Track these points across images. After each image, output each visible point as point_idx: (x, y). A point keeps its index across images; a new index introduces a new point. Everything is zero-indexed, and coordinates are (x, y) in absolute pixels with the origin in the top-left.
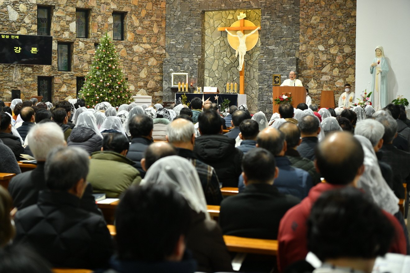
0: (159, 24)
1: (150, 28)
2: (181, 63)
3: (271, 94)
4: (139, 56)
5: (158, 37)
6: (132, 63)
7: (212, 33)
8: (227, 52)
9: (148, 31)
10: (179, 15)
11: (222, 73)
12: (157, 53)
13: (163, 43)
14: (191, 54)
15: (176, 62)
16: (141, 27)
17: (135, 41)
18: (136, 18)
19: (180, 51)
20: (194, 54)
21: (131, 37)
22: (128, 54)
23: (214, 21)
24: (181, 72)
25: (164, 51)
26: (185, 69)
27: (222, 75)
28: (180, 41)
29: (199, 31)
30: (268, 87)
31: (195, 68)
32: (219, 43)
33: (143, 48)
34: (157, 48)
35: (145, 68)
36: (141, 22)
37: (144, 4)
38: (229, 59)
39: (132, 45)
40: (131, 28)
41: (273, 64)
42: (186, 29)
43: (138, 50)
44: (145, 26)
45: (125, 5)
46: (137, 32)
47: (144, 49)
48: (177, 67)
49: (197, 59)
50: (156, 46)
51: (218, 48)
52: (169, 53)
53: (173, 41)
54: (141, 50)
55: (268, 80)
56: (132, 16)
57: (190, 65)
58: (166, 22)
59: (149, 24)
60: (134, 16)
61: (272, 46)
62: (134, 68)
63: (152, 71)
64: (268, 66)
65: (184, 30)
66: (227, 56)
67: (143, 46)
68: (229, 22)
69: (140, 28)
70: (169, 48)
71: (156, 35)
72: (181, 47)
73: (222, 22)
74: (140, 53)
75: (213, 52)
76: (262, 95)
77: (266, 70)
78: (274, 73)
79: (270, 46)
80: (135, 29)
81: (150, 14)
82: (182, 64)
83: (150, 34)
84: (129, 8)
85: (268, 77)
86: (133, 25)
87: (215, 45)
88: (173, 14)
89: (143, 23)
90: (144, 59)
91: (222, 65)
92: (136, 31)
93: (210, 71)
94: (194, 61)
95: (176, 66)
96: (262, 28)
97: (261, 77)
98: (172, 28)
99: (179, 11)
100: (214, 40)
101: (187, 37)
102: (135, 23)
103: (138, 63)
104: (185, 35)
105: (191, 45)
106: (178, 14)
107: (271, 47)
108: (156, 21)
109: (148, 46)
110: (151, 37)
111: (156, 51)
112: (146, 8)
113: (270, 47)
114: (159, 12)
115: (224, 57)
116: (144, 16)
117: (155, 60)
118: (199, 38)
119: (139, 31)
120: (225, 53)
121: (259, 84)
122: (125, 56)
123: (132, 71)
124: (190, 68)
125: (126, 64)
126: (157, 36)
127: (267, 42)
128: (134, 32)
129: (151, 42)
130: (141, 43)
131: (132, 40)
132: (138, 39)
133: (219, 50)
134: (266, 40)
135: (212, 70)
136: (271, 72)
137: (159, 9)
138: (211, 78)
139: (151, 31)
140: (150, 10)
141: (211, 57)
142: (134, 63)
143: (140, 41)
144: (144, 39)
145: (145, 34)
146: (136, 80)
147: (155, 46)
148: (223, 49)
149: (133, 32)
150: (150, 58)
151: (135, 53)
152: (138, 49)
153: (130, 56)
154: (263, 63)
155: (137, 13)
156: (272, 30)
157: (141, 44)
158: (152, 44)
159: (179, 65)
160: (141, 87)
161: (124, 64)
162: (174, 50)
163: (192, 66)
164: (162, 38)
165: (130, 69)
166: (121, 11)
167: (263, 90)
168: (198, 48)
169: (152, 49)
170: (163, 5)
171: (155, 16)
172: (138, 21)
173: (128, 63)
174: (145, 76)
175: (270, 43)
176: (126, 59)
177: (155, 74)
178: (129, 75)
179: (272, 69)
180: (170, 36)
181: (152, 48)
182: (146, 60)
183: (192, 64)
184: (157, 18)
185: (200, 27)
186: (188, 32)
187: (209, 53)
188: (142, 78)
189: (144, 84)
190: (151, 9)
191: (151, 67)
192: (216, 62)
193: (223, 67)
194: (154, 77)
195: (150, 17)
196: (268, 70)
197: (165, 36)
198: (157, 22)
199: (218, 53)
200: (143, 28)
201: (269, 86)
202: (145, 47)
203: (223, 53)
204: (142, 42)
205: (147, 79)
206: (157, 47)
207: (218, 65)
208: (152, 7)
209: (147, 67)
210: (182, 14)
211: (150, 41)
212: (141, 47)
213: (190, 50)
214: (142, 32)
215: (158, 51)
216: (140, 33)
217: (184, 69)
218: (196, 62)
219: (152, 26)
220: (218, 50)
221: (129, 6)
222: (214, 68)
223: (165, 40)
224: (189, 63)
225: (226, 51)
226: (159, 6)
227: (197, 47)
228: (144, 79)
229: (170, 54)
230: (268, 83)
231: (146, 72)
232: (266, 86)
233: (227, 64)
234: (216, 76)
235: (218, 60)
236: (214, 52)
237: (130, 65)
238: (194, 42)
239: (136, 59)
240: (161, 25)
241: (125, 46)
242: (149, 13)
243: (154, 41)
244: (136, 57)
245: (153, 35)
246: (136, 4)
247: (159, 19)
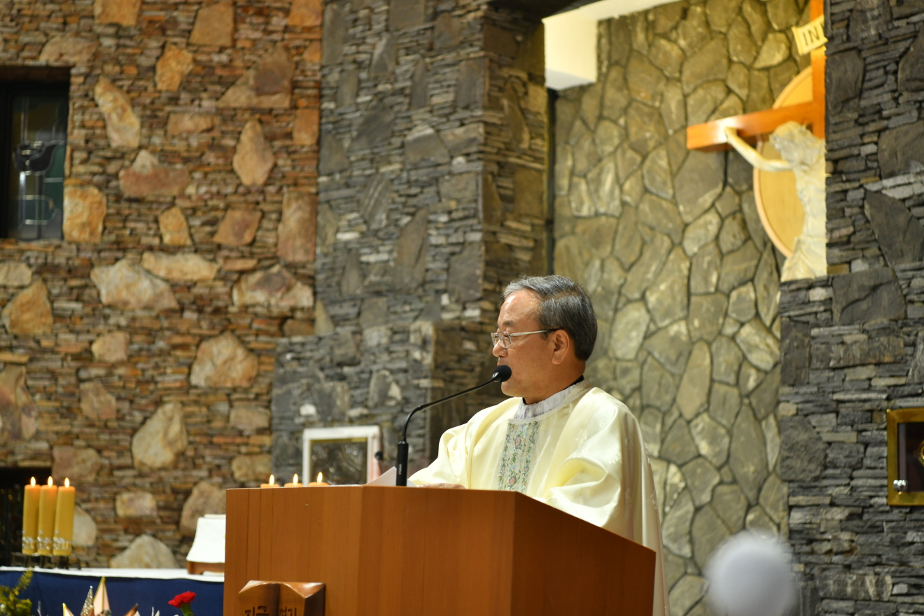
0: (276, 127)
1: (211, 158)
2: (353, 363)
3: (880, 584)
4: (131, 329)
5: (266, 207)
6: (83, 374)
7: (673, 175)
8: (760, 288)
9: (197, 175)
10: (381, 56)
11: (730, 433)
12: (259, 310)
13: (299, 242)
14: (430, 298)
15: (328, 359)
16: (153, 152)
17: (113, 237)
18: (122, 100)
19: (379, 284)
20: (445, 299)
21: (84, 218)
22: (58, 316)
23: (686, 96)
24: (352, 422)
25: (303, 296)
26: (370, 403)
27: (734, 445)
28: (381, 217)
29: (472, 141)
30: (851, 517)
31: (417, 387)
32: (713, 229)
33: (159, 282)
34: (258, 275)
35: (168, 408)
36: (154, 119)
37: (182, 16)
38: (769, 330)
39: (92, 266)
40: (84, 162)
41: (886, 321)
42: (411, 137)
43: (124, 295)
44: (180, 146)
45: (57, 29)
46: (126, 185)
47: (162, 286)
48: (333, 389)
49: (427, 328)
50: (250, 263)
51: (710, 263)
52: (333, 303)
53: (351, 227)
54: (145, 289)
55: (854, 461)
56: (99, 89)
57: (392, 372)
58: (321, 111)
59: (209, 130)
60: (106, 90)
61: (906, 173)
62: (97, 403)
63: (218, 424)
64: (848, 339)
65: (403, 146)
66: (757, 315)
67: (162, 265)
68: (765, 84)
69: (145, 160)
70: (330, 273)
71: (251, 198)
72: (384, 257)
73: (729, 91)
74: (140, 313)
75: (681, 297)
76: (815, 590)
77: (837, 376)
78: (893, 393)
79: (892, 175)
80: (112, 168)
81: (219, 72)
82: (357, 369)
83: (214, 189)
84: (79, 47)
85: (853, 437)
86: (102, 142)
87: (691, 248)
88: (350, 58)
89: (170, 127)
90: (161, 344)
91: (732, 379)
92: (116, 176)
93: (669, 421)
94: (413, 339)
95: (328, 386)
96: (837, 42)
97: (803, 437)
98: (346, 144)
99: (379, 34)
100: (688, 218)
101: (414, 191)
102: (118, 130)
103: (121, 371)
104: (405, 175)
105: (434, 240)
106: (378, 50)
107: (900, 179)
108: (253, 110)
109: (195, 267)
110: (215, 208)
111: (252, 295)
112: (196, 37)
113: (896, 188)
114: (281, 57)
115: (742, 324)
116: (175, 85)
117: (240, 353)
118: (472, 186)
119: (138, 178)
120: (748, 292)
121: (793, 500)
122: (39, 331)
123: (79, 421)
124: (395, 391)
125: (46, 383)
126: (258, 203)
127: (871, 149)
128: (106, 183)
129: (217, 239)
130: (151, 248)
131: (92, 233)
132: (131, 225)
133: (714, 279)
134: (859, 130)
135: (676, 414)
136: (870, 389)
137: (275, 37)
138: (673, 469)
139: (219, 177)
140: (222, 50)
141: (674, 329)
142: (94, 372)
143: (145, 241)
144: (172, 227)
145: (175, 191)
146: (103, 479)
147: (240, 265)
148: (735, 268)
149: (99, 187)
150: (203, 338)
151: (107, 311)
152: (128, 287)
153: (72, 331)
154: (811, 319)
155: (133, 71)
156: (902, 47)
157: (146, 255)
158: (225, 253)
159: (342, 378)
160: (135, 527)
161: (30, 383)
162: (352, 283)
163: (401, 376)
164: (294, 215)
165: (68, 413)
166: (30, 63)
167: (816, 546)
168: (466, 253)
169: (221, 288)
170: (304, 11)
171: (251, 82)
172: (133, 120)
173: (54, 376)
174: (166, 456)
175: (894, 154)
176: (45, 351)
177: (238, 440)
178: (57, 452)
179: (878, 364)
180: (334, 194)
181: (222, 276)
182: (179, 353)
183: (403, 365)
184: (259, 91)
185: (479, 113)
186: (418, 158)
187: (659, 301)
188: (146, 470)
189: (159, 508)
190: (226, 41)
191: (211, 398)
192: (701, 358)
193: (735, 392)
194: (230, 460)
195: (218, 88)
196: (851, 374)
197: (315, 203)
198: (264, 115)
199: (709, 299)
200: (166, 156)
201: (859, 514)
202: (176, 275)
203: (734, 295)
204: (156, 241)
205: (179, 473)
206: (252, 271)
207: (712, 381)
208: (229, 29)
209: (184, 398)
210: (393, 51)
211: (212, 234)
212: (148, 272)
213: (430, 276)
214: (155, 179)
215: (260, 296)
216: (145, 191)
217: (364, 404)
218: (424, 344)
219: (229, 142)
220: (706, 280)
221: (77, 34)
222: (691, 399)
223: (312, 229)
224: (385, 357)
225: (752, 280)
226: (278, 21)
227: (457, 249)
228: (163, 474)
229: (336, 310)
230: (853, 489)
231: (176, 428)
232: (838, 514)
233: (758, 369)
234: (699, 456)
235: (709, 344)
236: (689, 294)
237: (71, 389)
238: (444, 218)
239: (109, 347)
240: (289, 135)
241: (44, 270)
242: (209, 68)
243: (239, 235)
244: (108, 338)
245: (234, 198)
246: (128, 20)
247: (279, 101)
